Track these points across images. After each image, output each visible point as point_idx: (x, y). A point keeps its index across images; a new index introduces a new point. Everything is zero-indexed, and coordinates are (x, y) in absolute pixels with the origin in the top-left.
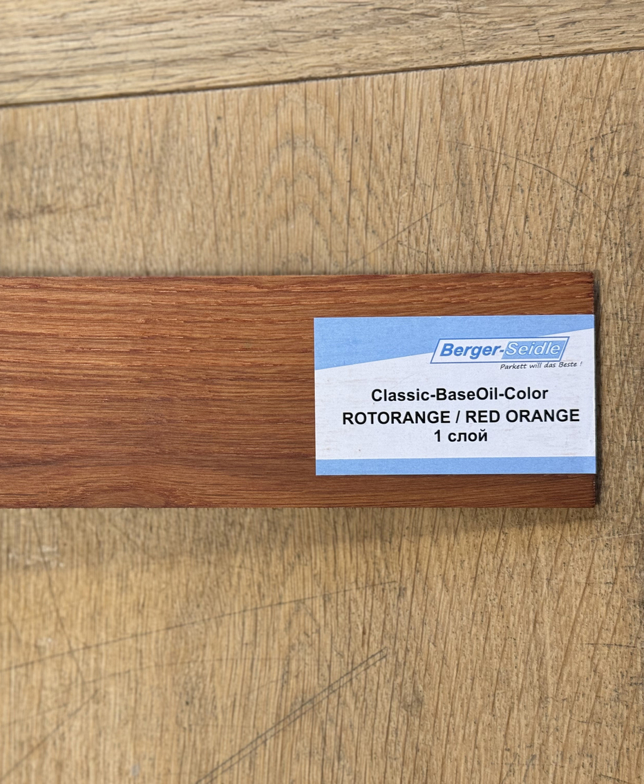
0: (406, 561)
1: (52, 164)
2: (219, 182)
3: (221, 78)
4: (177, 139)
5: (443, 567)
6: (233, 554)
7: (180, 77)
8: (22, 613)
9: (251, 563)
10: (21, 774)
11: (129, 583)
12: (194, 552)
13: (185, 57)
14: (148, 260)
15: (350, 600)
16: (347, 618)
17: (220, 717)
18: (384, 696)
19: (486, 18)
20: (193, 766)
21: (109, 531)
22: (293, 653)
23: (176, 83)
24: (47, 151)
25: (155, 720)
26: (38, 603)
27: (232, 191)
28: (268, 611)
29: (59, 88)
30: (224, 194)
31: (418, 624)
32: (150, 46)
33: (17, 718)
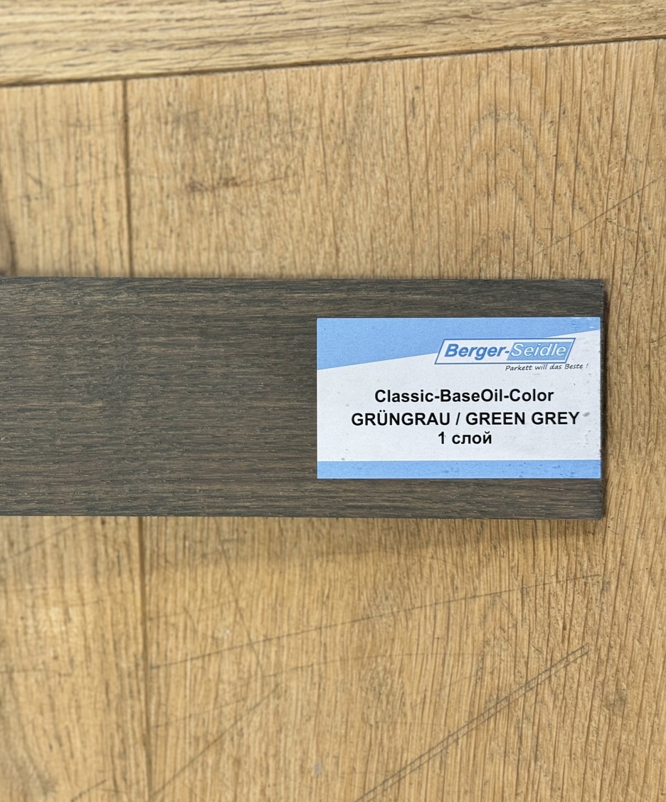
0: (610, 554)
1: (237, 134)
2: (416, 155)
3: (421, 47)
4: (372, 110)
5: (649, 560)
6: (425, 545)
7: (376, 44)
8: (198, 603)
9: (444, 554)
10: (196, 771)
11: (313, 574)
12: (383, 541)
13: (382, 24)
14: (338, 236)
15: (550, 594)
16: (547, 612)
17: (409, 714)
18: (585, 695)
20: (380, 765)
22: (487, 648)
23: (372, 50)
24: (233, 121)
25: (340, 716)
26: (216, 593)
27: (429, 165)
28: (461, 604)
29: (247, 55)
30: (421, 168)
31: (622, 619)
32: (345, 11)
33: (192, 712)
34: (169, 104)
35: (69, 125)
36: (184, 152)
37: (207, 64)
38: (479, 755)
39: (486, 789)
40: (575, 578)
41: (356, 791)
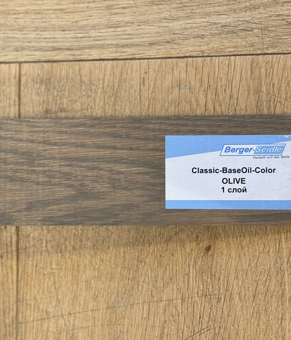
0: (222, 285)
1: (67, 89)
2: (144, 102)
3: (148, 54)
4: (126, 81)
5: (239, 290)
6: (140, 276)
7: (129, 53)
8: (41, 296)
9: (149, 280)
11: (91, 285)
12: (122, 273)
13: (132, 44)
15: (194, 301)
16: (192, 310)
19: (274, 33)
21: (83, 260)
22: (166, 324)
23: (127, 55)
24: (65, 83)
26: (48, 291)
27: (150, 107)
28: (155, 304)
29: (73, 55)
30: (146, 108)
31: (226, 316)
32: (116, 37)
34: (38, 75)
36: (44, 96)
37: (56, 58)
40: (206, 295)
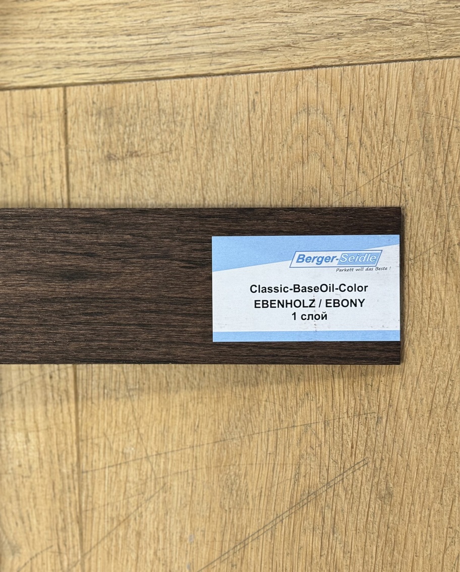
0: (382, 399)
1: (139, 123)
2: (255, 137)
3: (259, 65)
4: (227, 106)
5: (408, 403)
6: (261, 392)
7: (230, 64)
8: (113, 430)
9: (274, 398)
10: (112, 540)
11: (188, 411)
12: (234, 390)
13: (233, 51)
14: (205, 189)
15: (343, 425)
16: (341, 437)
17: (251, 503)
18: (366, 491)
19: (444, 27)
20: (232, 536)
21: (175, 375)
22: (302, 460)
23: (227, 68)
24: (135, 114)
25: (206, 504)
26: (125, 423)
27: (264, 143)
28: (285, 431)
29: (145, 71)
30: (259, 145)
31: (390, 442)
32: (209, 42)
33: (109, 501)
34: (94, 103)
35: (28, 116)
36: (104, 134)
37: (119, 77)
38: (297, 530)
39: (301, 552)
41: (216, 553)
